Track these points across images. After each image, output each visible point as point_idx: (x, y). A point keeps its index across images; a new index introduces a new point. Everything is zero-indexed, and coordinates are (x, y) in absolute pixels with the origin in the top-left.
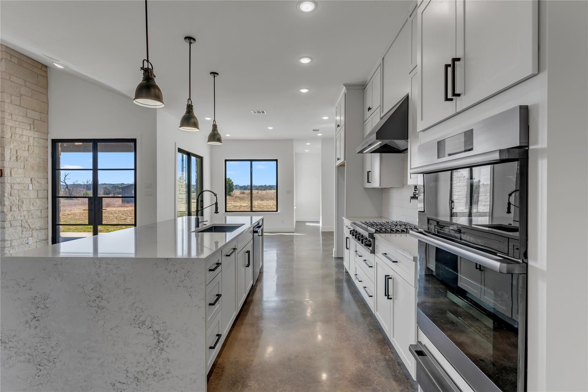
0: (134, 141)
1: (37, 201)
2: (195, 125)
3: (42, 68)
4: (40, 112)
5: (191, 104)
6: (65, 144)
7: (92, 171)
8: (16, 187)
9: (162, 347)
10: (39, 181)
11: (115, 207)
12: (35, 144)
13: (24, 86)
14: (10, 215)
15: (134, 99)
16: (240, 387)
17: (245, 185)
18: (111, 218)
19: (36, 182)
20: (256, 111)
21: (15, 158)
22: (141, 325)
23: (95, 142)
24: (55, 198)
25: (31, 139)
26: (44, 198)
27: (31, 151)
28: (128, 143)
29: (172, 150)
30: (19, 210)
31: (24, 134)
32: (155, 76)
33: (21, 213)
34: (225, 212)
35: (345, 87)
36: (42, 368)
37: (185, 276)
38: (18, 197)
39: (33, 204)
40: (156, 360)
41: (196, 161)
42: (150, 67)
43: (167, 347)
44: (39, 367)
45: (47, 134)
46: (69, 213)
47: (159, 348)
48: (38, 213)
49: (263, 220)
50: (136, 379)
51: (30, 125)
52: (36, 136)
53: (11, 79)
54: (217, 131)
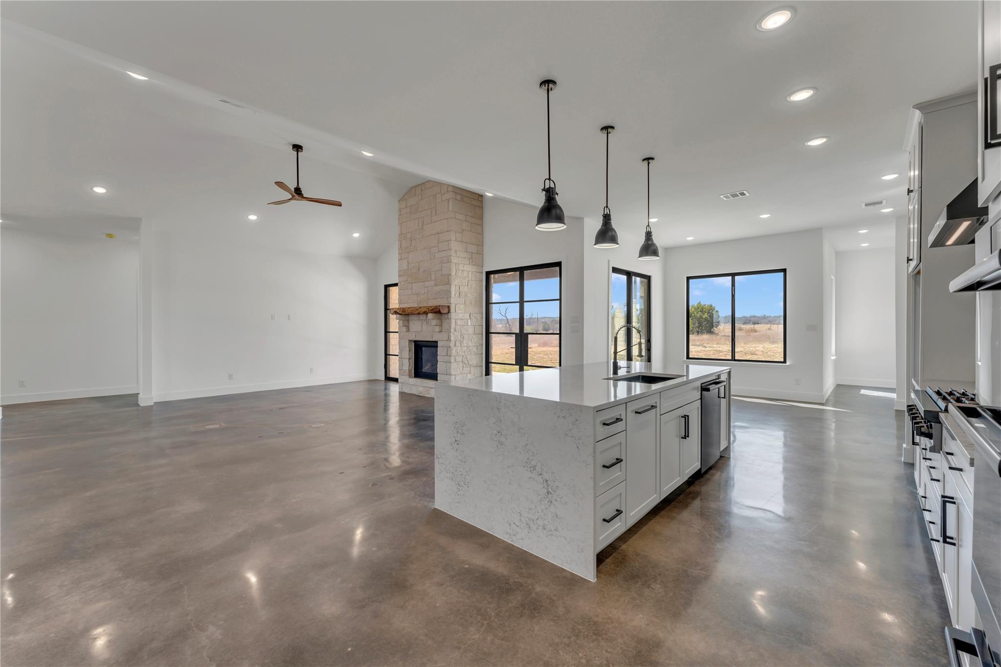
0: (559, 264)
1: (474, 336)
2: (613, 240)
3: (478, 198)
4: (477, 245)
5: (608, 213)
6: (496, 276)
7: (518, 304)
8: (459, 322)
9: (550, 498)
10: (476, 316)
11: (552, 347)
12: (473, 279)
13: (465, 221)
14: (454, 351)
15: (537, 225)
16: (640, 583)
17: (746, 316)
18: (545, 360)
19: (473, 318)
20: (729, 195)
21: (458, 294)
22: (532, 469)
23: (521, 270)
24: (488, 333)
25: (470, 273)
26: (479, 334)
27: (470, 286)
28: (553, 268)
29: (606, 269)
30: (461, 346)
31: (465, 269)
32: (557, 194)
33: (462, 348)
34: (687, 359)
35: (917, 110)
36: (460, 488)
37: (573, 424)
38: (460, 333)
39: (471, 340)
40: (545, 512)
41: (641, 282)
42: (552, 185)
43: (556, 500)
44: (459, 487)
45: (482, 266)
46: (507, 352)
47: (548, 500)
48: (475, 349)
49: (729, 373)
50: (528, 526)
51: (469, 259)
52: (474, 270)
53: (456, 217)
54: (652, 241)
